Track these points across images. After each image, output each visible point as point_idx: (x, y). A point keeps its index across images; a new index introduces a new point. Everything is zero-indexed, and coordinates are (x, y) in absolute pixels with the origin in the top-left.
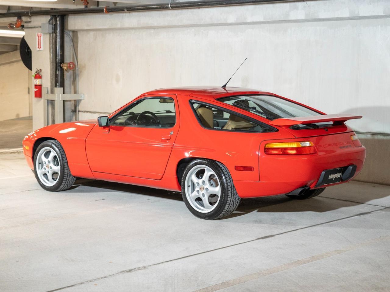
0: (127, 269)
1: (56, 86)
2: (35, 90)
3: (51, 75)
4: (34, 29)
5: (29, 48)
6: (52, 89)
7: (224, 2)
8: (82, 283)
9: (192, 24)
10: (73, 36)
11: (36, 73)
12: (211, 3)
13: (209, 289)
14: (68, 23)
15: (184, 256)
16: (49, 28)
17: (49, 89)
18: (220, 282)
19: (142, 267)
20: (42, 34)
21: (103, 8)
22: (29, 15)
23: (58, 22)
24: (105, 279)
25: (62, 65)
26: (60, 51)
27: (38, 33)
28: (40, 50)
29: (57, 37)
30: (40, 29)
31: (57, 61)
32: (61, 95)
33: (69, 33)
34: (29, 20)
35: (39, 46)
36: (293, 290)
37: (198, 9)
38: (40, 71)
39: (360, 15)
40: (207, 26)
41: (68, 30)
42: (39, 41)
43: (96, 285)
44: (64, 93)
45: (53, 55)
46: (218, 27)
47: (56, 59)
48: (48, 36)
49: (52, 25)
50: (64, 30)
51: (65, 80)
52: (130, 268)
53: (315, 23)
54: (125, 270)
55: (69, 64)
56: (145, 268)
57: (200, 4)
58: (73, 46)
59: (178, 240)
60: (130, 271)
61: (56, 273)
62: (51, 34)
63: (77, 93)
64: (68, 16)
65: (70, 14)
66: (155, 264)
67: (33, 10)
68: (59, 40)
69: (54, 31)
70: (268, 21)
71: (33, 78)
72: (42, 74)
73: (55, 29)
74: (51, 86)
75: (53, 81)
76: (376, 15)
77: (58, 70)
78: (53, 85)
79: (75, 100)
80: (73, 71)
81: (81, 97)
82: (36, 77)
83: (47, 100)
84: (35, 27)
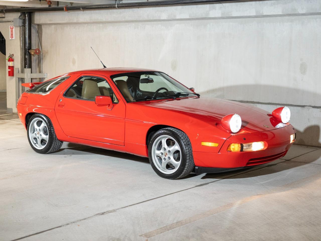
0: (101, 212)
1: (25, 67)
2: (9, 70)
3: (21, 58)
4: (8, 23)
5: (3, 37)
6: (22, 70)
7: (159, 3)
8: (67, 224)
9: (133, 20)
10: (38, 28)
11: (9, 57)
12: (149, 4)
13: (168, 227)
14: (34, 19)
15: (143, 201)
16: (20, 22)
17: (20, 70)
18: (175, 221)
19: (112, 210)
20: (14, 27)
21: (63, 7)
22: (4, 12)
23: (27, 18)
24: (85, 220)
25: (30, 51)
26: (28, 40)
27: (11, 26)
28: (13, 39)
29: (26, 29)
30: (13, 23)
31: (26, 48)
32: (30, 74)
33: (34, 26)
34: (3, 16)
35: (12, 36)
36: (232, 227)
37: (137, 8)
38: (12, 55)
39: (264, 14)
40: (144, 22)
41: (34, 24)
42: (12, 32)
43: (79, 225)
44: (31, 73)
45: (22, 43)
46: (153, 22)
47: (25, 46)
48: (19, 28)
49: (22, 20)
50: (31, 24)
51: (32, 62)
52: (103, 211)
53: (229, 20)
54: (100, 212)
55: (36, 50)
56: (114, 211)
57: (141, 5)
58: (38, 36)
59: (135, 188)
60: (103, 214)
61: (45, 216)
62: (21, 27)
63: (42, 72)
64: (35, 13)
65: (36, 11)
66: (121, 208)
67: (7, 8)
68: (27, 32)
69: (23, 24)
70: (193, 18)
71: (7, 61)
72: (14, 58)
73: (24, 23)
74: (21, 67)
75: (23, 63)
76: (276, 14)
77: (26, 55)
78: (23, 66)
79: (40, 78)
80: (38, 55)
81: (45, 76)
82: (9, 60)
83: (19, 78)
84: (8, 22)
